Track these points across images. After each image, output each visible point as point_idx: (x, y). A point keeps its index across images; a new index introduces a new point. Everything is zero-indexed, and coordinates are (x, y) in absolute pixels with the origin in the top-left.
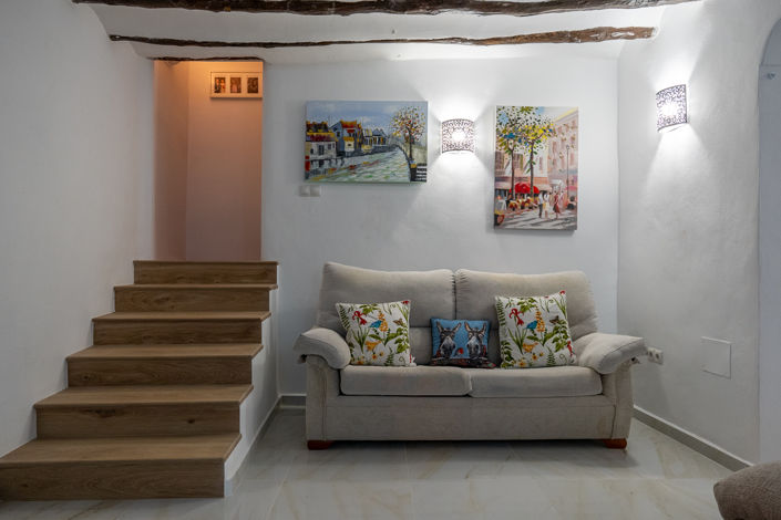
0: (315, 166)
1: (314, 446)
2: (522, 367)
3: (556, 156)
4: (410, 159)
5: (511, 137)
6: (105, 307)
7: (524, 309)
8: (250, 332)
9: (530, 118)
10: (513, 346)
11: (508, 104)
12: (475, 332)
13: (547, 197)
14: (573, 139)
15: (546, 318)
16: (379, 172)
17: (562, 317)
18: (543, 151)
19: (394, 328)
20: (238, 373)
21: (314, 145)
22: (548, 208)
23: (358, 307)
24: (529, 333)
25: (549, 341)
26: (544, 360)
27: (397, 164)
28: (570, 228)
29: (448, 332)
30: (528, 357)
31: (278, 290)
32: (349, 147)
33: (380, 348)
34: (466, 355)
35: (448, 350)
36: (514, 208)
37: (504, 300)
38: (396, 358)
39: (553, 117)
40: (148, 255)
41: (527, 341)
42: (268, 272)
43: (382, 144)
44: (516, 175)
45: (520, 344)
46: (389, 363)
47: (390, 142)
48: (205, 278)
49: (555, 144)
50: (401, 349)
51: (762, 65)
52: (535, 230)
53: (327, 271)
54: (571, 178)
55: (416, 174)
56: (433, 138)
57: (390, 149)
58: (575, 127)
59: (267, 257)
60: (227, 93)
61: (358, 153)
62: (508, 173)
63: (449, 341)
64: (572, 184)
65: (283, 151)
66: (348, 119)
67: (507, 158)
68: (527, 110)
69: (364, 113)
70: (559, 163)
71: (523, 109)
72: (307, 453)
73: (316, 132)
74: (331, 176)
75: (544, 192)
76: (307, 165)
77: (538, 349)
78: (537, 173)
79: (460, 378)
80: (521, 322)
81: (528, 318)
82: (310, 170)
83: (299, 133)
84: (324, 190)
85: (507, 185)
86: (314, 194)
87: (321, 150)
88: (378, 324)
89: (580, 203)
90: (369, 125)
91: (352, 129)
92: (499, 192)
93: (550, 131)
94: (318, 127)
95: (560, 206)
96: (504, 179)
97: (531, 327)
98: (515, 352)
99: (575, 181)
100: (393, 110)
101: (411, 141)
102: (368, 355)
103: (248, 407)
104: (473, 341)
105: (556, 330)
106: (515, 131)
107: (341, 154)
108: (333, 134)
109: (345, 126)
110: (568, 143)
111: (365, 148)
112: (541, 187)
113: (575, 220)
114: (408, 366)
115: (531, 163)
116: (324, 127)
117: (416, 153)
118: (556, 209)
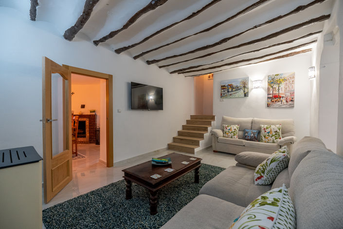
0: (223, 95)
1: (214, 151)
2: (265, 142)
3: (287, 87)
4: (244, 91)
5: (272, 83)
6: (185, 123)
7: (267, 128)
8: (206, 130)
9: (278, 77)
10: (263, 137)
11: (271, 74)
12: (254, 133)
13: (284, 98)
14: (293, 81)
15: (273, 131)
16: (237, 95)
17: (278, 131)
18: (282, 86)
19: (233, 130)
20: (202, 136)
21: (223, 90)
22: (284, 101)
23: (227, 126)
24: (267, 134)
25: (273, 137)
26: (271, 141)
27: (241, 93)
28: (292, 107)
29: (247, 132)
30: (267, 140)
31: (215, 122)
32: (230, 90)
33: (229, 134)
34: (249, 138)
35: (246, 136)
36: (273, 102)
37: (262, 126)
38: (233, 137)
39: (286, 76)
40: (193, 114)
41: (266, 136)
42: (213, 118)
43: (238, 89)
44: (274, 93)
45: (265, 137)
46: (232, 138)
47: (239, 88)
48: (202, 119)
49: (286, 83)
50: (234, 135)
51: (320, 64)
52: (280, 107)
53: (223, 118)
54: (292, 93)
55: (246, 95)
56: (250, 85)
57: (239, 89)
58: (293, 78)
59: (214, 115)
60: (211, 78)
61: (232, 91)
62: (271, 92)
63: (246, 134)
64: (292, 94)
65: (217, 92)
66: (230, 84)
67: (271, 88)
68: (278, 75)
69: (234, 82)
70: (288, 89)
71: (276, 75)
72: (213, 153)
73: (223, 87)
74: (226, 97)
75: (283, 97)
76: (221, 95)
77: (270, 138)
78: (280, 92)
79: (242, 142)
80: (265, 131)
81: (268, 131)
82: (222, 96)
83: (220, 88)
84: (224, 100)
85: (271, 96)
86: (223, 101)
87: (224, 91)
88: (230, 129)
89: (296, 99)
90: (234, 85)
91: (231, 86)
92: (268, 98)
93: (285, 80)
94: (223, 86)
95: (288, 100)
96: (270, 94)
97: (268, 133)
98: (263, 139)
99: (293, 93)
100: (240, 80)
101: (245, 87)
102: (227, 136)
103: (201, 142)
104: (252, 135)
105: (276, 134)
106: (273, 81)
107: (228, 92)
108: (227, 87)
109: (229, 85)
110: (291, 82)
111: (234, 90)
112: (282, 96)
113: (293, 104)
114: (236, 138)
115: (279, 89)
116: (225, 86)
117: (246, 89)
118: (287, 102)
